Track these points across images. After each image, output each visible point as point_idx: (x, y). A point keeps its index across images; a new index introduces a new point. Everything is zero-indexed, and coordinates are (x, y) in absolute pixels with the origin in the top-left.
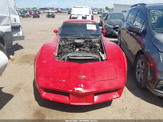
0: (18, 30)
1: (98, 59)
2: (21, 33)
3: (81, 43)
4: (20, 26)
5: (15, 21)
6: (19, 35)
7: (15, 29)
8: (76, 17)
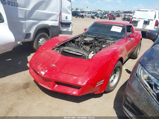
0: (68, 26)
1: (85, 57)
2: (70, 29)
3: (88, 41)
4: (71, 23)
5: (66, 18)
6: (68, 30)
7: (65, 25)
8: (137, 20)
